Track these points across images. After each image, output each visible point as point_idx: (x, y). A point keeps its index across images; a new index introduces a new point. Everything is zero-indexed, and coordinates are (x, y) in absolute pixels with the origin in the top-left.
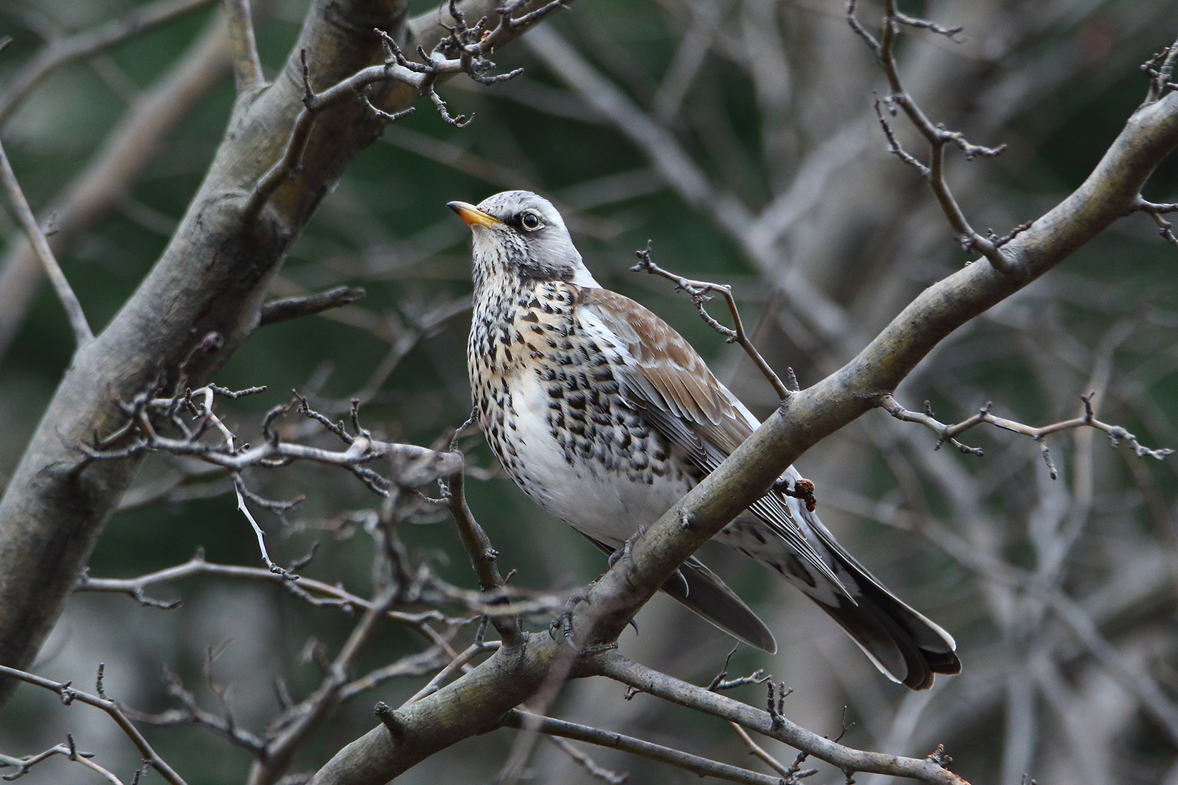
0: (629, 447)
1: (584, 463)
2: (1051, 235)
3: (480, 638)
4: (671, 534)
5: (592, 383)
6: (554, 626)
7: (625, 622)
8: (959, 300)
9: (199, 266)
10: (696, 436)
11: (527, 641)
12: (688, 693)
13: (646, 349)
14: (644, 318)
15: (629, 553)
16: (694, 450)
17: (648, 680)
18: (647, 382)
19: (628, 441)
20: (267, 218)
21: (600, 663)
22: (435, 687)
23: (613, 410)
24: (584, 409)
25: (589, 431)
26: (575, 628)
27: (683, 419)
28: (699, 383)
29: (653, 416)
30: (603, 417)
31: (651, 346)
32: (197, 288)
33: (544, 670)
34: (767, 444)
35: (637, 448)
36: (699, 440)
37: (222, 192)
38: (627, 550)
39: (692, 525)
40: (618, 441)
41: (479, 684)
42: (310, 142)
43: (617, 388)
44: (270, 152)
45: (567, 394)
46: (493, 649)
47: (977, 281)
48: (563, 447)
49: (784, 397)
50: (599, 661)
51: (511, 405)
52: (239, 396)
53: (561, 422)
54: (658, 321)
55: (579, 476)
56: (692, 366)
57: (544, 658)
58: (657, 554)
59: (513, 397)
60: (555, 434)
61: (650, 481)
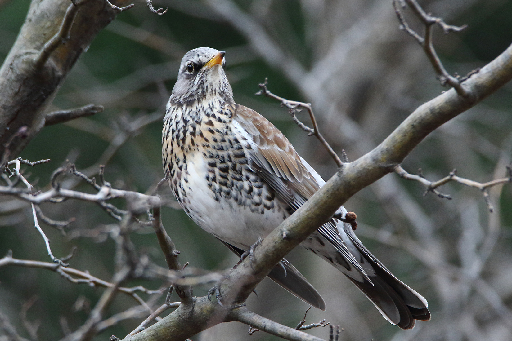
0: (252, 193)
1: (226, 201)
2: (490, 76)
3: (168, 301)
4: (276, 242)
5: (233, 159)
6: (210, 293)
7: (250, 291)
8: (439, 113)
9: (11, 92)
10: (289, 188)
11: (195, 302)
12: (285, 331)
13: (262, 139)
14: (262, 121)
15: (253, 253)
16: (288, 196)
17: (263, 324)
18: (263, 157)
19: (251, 190)
20: (49, 66)
21: (236, 314)
22: (143, 327)
23: (244, 173)
24: (228, 172)
25: (230, 184)
26: (223, 295)
27: (282, 178)
28: (291, 158)
29: (265, 176)
30: (238, 176)
31: (265, 137)
32: (10, 105)
33: (204, 318)
34: (330, 192)
35: (256, 194)
36: (290, 190)
37: (24, 51)
38: (252, 251)
39: (288, 238)
40: (246, 190)
41: (168, 325)
42: (74, 23)
43: (247, 161)
44: (51, 29)
45: (219, 165)
46: (177, 306)
47: (449, 102)
48: (215, 192)
49: (340, 166)
50: (236, 313)
51: (186, 169)
52: (34, 164)
53: (214, 179)
54: (269, 123)
55: (222, 208)
56: (287, 149)
57: (204, 311)
58: (268, 253)
59: (188, 165)
60: (210, 186)
61: (263, 212)
